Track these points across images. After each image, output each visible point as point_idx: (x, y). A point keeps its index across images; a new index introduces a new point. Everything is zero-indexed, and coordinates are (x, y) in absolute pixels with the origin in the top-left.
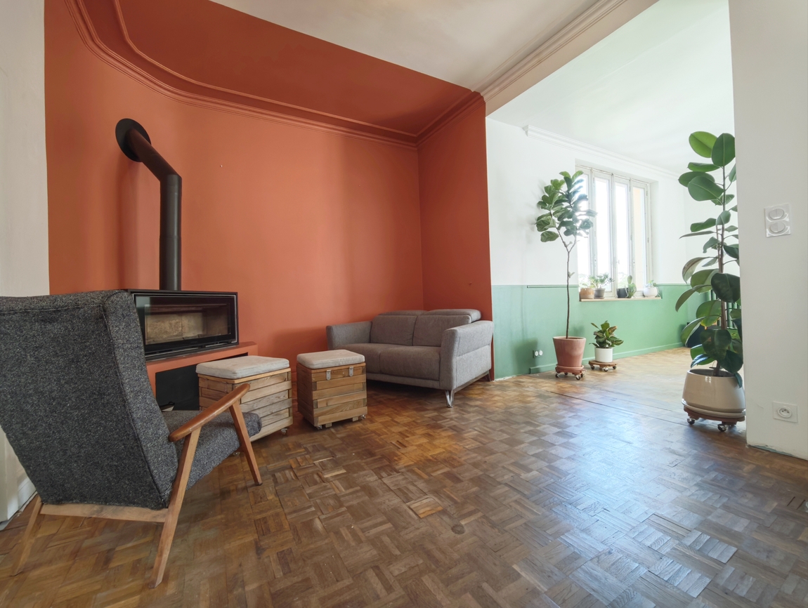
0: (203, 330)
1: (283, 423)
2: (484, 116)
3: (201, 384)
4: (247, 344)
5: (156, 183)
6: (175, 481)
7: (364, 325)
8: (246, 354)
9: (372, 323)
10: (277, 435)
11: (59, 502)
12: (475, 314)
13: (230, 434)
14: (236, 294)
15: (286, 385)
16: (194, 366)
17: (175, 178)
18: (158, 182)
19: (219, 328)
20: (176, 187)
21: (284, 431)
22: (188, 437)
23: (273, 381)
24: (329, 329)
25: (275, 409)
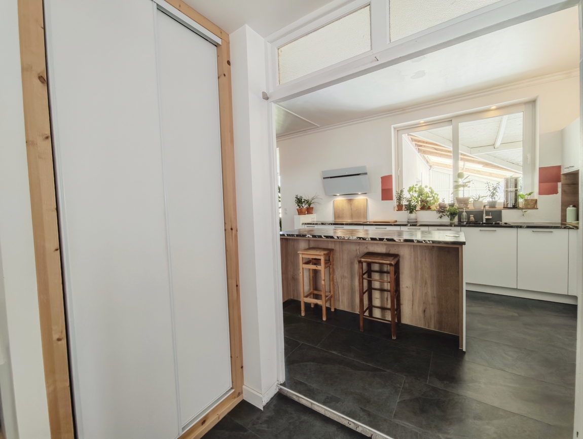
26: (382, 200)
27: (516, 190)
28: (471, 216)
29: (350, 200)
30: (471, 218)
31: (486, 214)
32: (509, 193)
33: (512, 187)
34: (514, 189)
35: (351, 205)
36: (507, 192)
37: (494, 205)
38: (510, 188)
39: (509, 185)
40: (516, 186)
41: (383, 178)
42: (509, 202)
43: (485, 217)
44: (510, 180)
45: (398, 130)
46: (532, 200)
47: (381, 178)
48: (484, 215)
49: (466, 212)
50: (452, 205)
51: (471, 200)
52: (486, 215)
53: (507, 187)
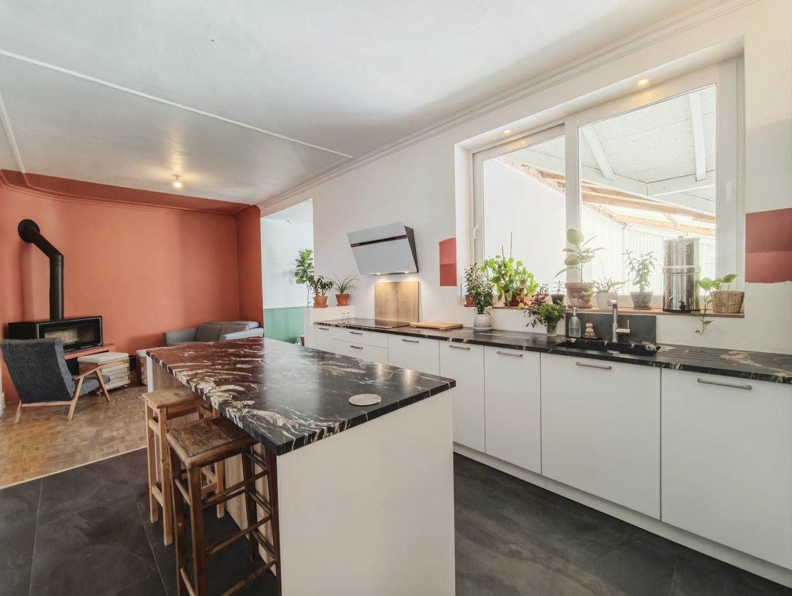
0: (78, 338)
1: (126, 382)
2: (260, 217)
3: (80, 366)
4: (108, 345)
5: (46, 260)
6: (75, 393)
7: (193, 331)
8: (108, 351)
9: (197, 329)
10: (122, 388)
11: (28, 403)
12: (255, 324)
13: (96, 381)
14: (101, 317)
15: (127, 365)
16: (77, 358)
17: (60, 257)
18: (47, 259)
19: (89, 337)
20: (60, 263)
21: (126, 386)
22: (79, 380)
23: (119, 363)
24: (164, 334)
25: (120, 375)
26: (441, 285)
27: (690, 271)
28: (587, 325)
29: (396, 285)
30: (587, 330)
31: (618, 322)
32: (675, 277)
33: (680, 262)
34: (685, 267)
35: (397, 292)
36: (669, 273)
37: (644, 302)
38: (677, 264)
39: (674, 256)
40: (690, 258)
41: (442, 244)
42: (674, 296)
43: (616, 330)
44: (677, 247)
45: (474, 154)
46: (731, 295)
47: (440, 243)
48: (615, 324)
49: (578, 315)
50: (557, 299)
51: (595, 289)
52: (620, 326)
53: (669, 262)
